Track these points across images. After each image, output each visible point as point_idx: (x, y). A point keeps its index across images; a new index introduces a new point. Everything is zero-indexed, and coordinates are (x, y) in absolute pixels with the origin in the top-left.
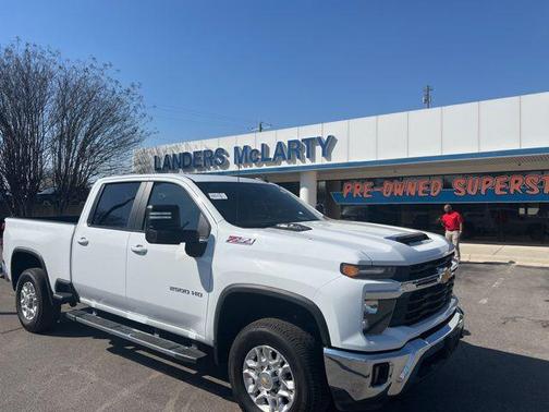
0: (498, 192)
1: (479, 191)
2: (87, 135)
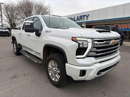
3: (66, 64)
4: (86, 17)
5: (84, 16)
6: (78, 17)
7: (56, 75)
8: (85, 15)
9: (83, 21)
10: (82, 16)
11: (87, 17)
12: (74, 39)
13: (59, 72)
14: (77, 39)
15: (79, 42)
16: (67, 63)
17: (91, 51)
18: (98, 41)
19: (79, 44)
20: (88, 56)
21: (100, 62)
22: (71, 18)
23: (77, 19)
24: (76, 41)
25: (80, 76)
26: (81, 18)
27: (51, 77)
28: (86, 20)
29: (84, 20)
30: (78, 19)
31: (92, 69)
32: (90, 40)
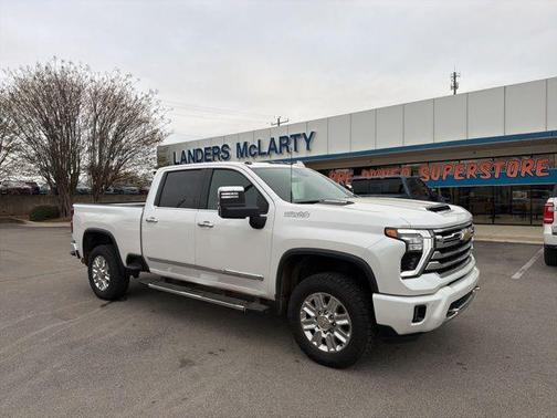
0: (456, 177)
1: (441, 177)
2: (116, 136)
3: (375, 296)
4: (302, 143)
5: (296, 137)
6: (273, 140)
7: (336, 334)
8: (299, 135)
9: (295, 156)
10: (286, 137)
11: (308, 141)
12: (390, 232)
13: (345, 322)
14: (399, 231)
15: (406, 239)
16: (378, 292)
17: (429, 259)
18: (443, 234)
19: (407, 243)
20: (424, 271)
21: (450, 284)
22: (245, 144)
23: (270, 149)
24: (398, 237)
25: (414, 321)
26: (287, 145)
27: (315, 343)
28: (303, 153)
29: (296, 150)
30: (272, 148)
31: (439, 301)
32: (425, 234)
